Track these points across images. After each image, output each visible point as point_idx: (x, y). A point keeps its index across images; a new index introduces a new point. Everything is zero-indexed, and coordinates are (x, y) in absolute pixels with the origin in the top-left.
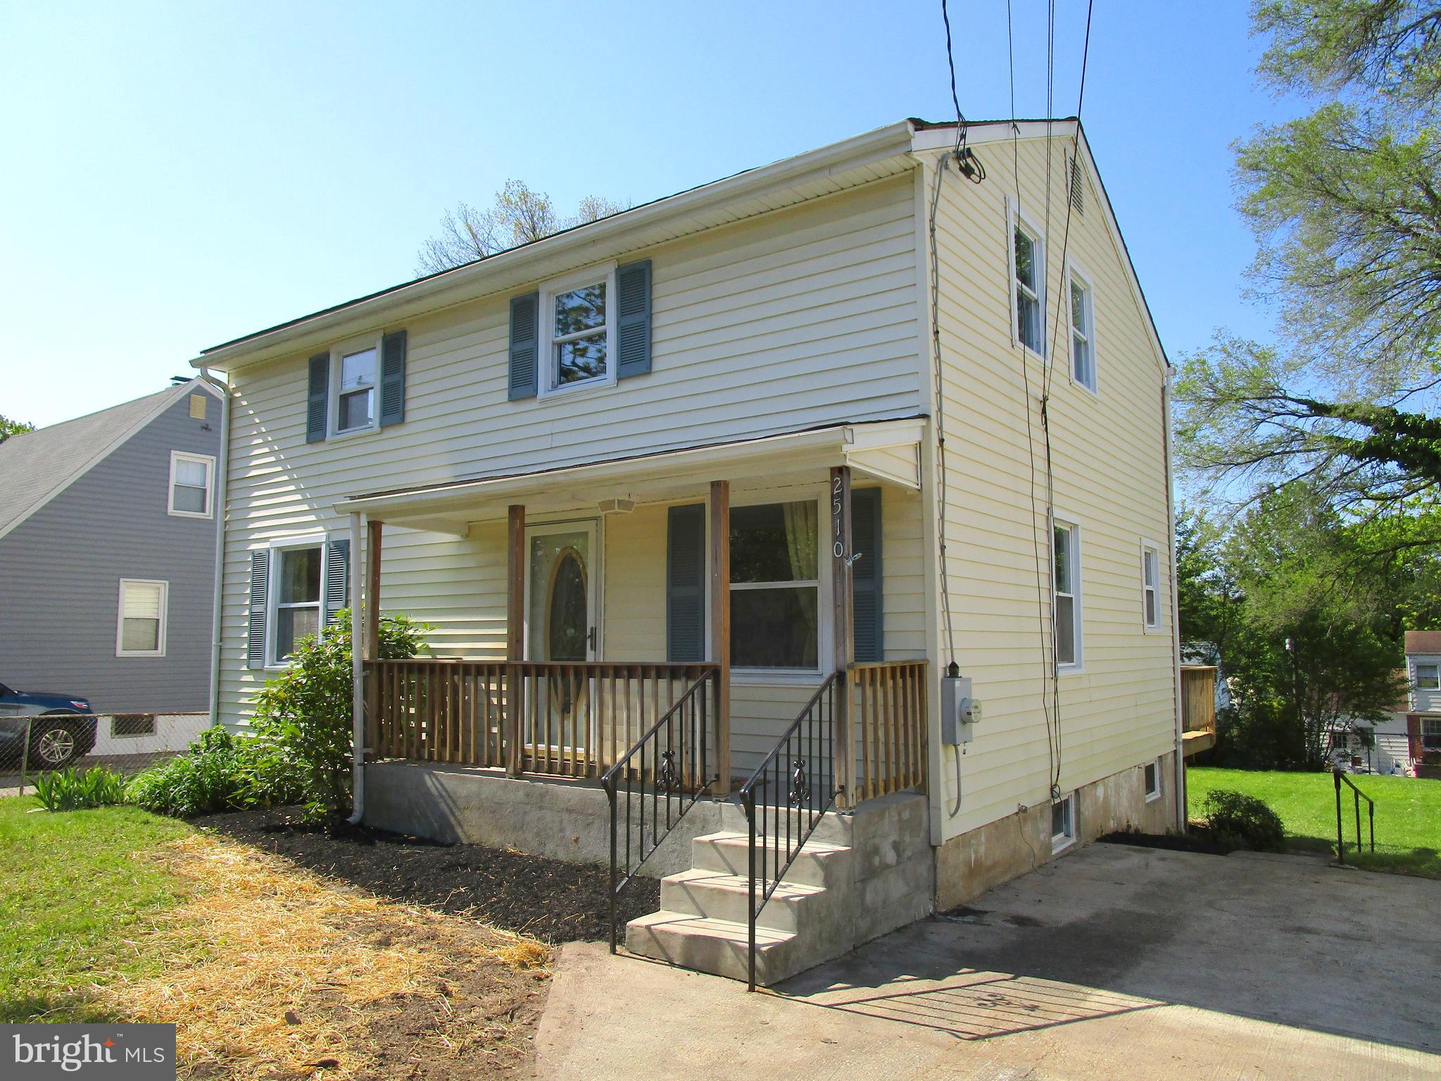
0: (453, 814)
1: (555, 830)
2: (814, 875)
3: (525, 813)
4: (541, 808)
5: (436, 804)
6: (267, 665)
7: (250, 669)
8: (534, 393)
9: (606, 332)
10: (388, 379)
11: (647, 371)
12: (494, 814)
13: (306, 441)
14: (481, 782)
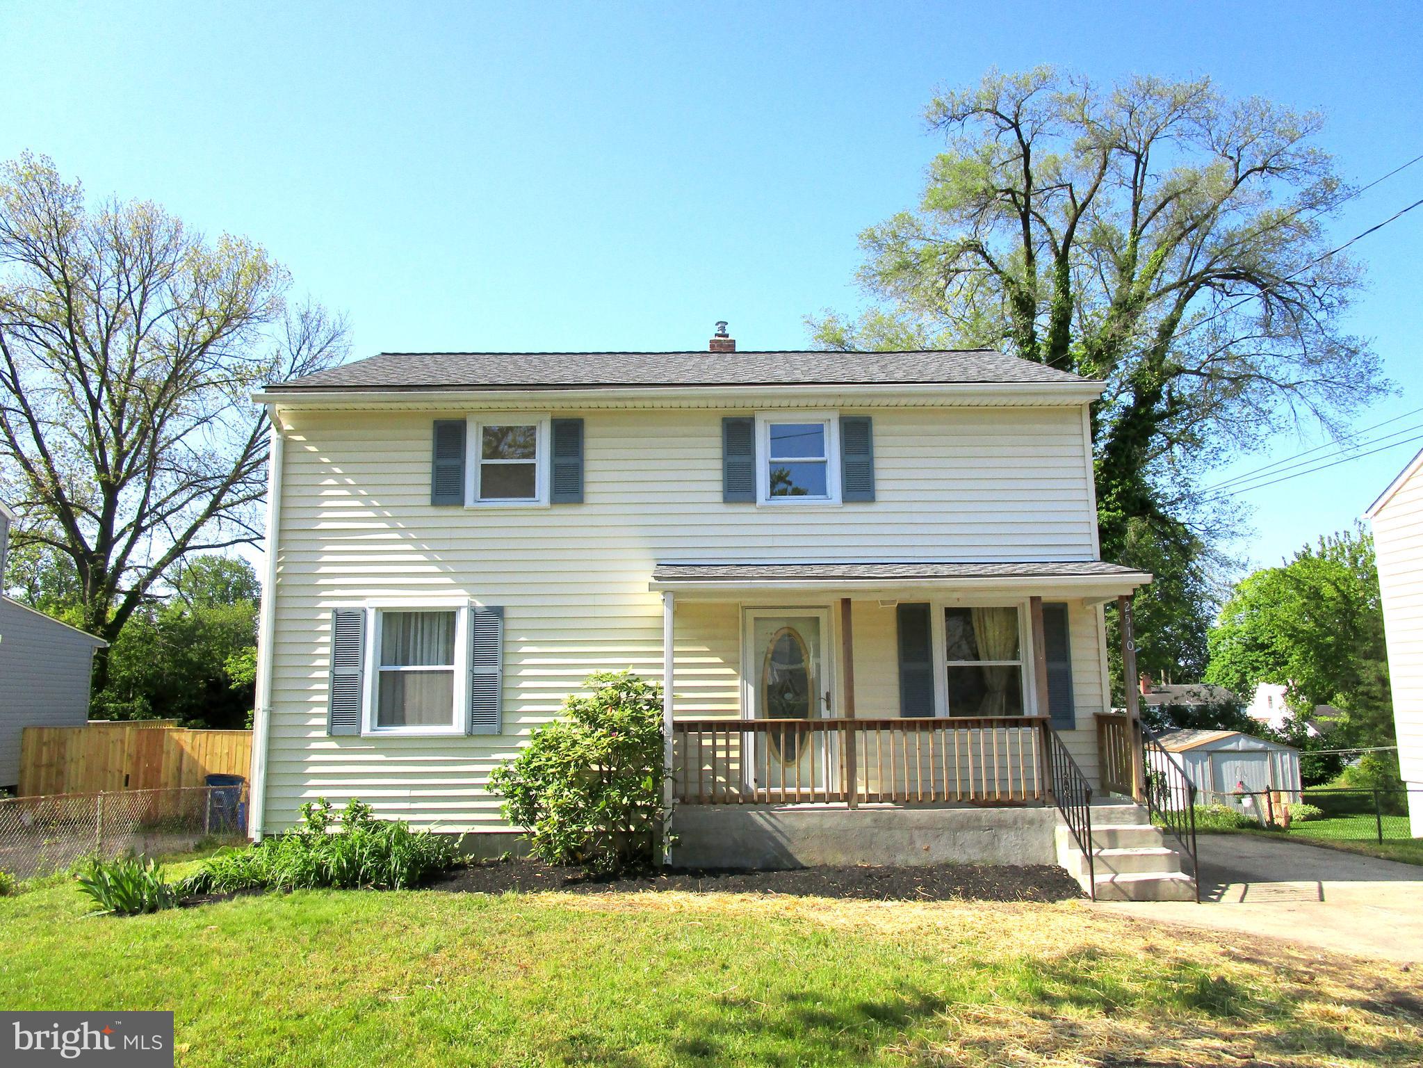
0: (791, 844)
1: (905, 843)
2: (1156, 842)
3: (873, 835)
4: (890, 829)
6: (366, 730)
7: (332, 736)
8: (753, 500)
9: (825, 462)
10: (563, 461)
11: (872, 499)
12: (839, 839)
13: (428, 502)
14: (822, 815)
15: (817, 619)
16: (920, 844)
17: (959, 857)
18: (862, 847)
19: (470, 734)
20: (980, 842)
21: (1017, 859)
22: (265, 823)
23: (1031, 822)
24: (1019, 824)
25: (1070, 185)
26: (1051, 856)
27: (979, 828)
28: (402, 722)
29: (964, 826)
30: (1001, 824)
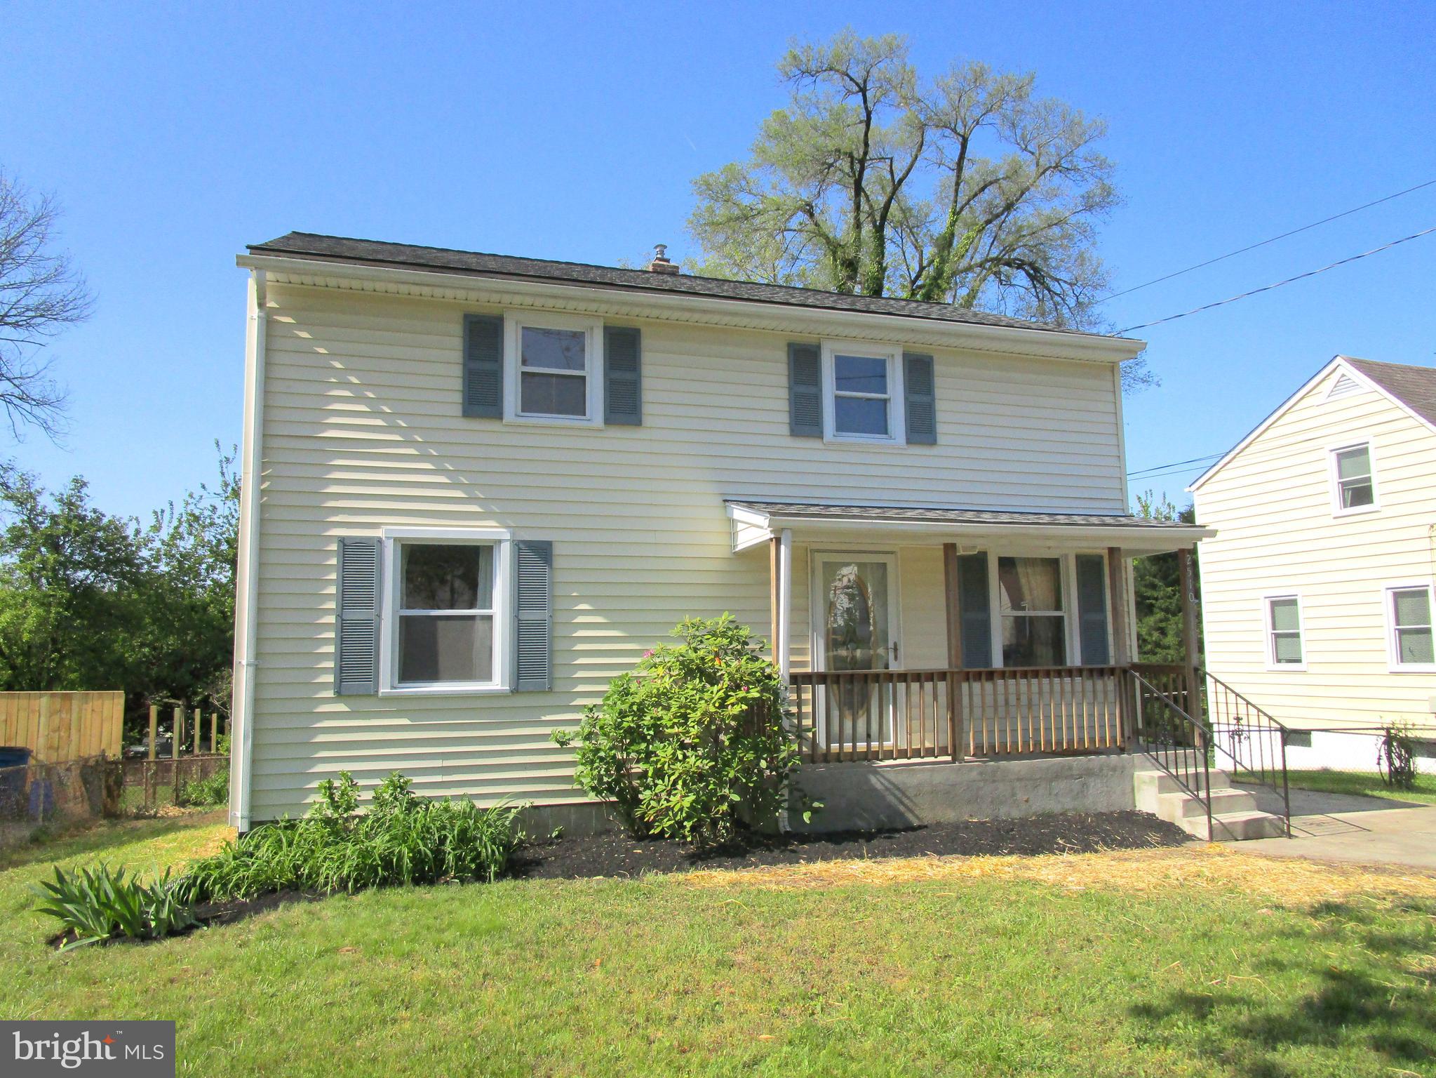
0: (902, 803)
1: (1007, 796)
2: (1225, 783)
3: (979, 789)
4: (994, 781)
5: (883, 797)
6: (384, 690)
7: (340, 695)
8: (820, 435)
9: (885, 401)
10: (617, 375)
11: (933, 442)
12: (948, 794)
13: (460, 413)
14: (932, 770)
15: (884, 565)
16: (1021, 796)
17: (1054, 806)
18: (969, 802)
19: (515, 691)
20: (1072, 790)
21: (1102, 807)
22: (253, 807)
23: (1114, 769)
24: (1105, 772)
25: (891, 159)
26: (1130, 802)
27: (1072, 777)
28: (434, 676)
29: (1058, 775)
30: (1089, 773)
